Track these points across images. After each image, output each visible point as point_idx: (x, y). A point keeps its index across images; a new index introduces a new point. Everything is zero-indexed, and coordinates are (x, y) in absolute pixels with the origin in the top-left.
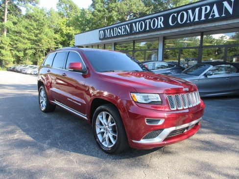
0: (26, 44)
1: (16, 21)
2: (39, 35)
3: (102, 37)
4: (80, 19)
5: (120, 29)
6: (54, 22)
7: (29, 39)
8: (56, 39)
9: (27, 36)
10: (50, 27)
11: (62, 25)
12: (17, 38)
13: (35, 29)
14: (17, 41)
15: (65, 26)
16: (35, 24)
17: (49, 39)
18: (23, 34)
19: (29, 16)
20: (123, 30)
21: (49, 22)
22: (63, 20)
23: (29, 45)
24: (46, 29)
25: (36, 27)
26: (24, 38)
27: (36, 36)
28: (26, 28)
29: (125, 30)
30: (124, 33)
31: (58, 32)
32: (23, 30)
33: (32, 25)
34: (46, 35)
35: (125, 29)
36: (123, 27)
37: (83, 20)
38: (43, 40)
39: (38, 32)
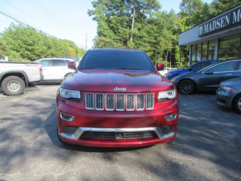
0: (146, 47)
1: (140, 27)
2: (158, 38)
3: (201, 34)
4: (201, 16)
5: (219, 21)
6: (173, 24)
7: (149, 42)
8: (173, 40)
9: (148, 40)
10: (168, 29)
11: (181, 25)
12: (139, 42)
13: (155, 32)
14: (139, 45)
15: (183, 26)
16: (155, 28)
17: (167, 41)
18: (144, 39)
19: (151, 21)
20: (222, 22)
21: (169, 24)
22: (183, 20)
23: (149, 48)
24: (165, 32)
25: (156, 31)
26: (145, 41)
27: (156, 39)
28: (148, 32)
29: (224, 22)
30: (223, 25)
31: (176, 32)
32: (145, 34)
33: (152, 29)
34: (164, 37)
35: (225, 20)
36: (222, 18)
37: (204, 16)
38: (161, 43)
39: (158, 34)
